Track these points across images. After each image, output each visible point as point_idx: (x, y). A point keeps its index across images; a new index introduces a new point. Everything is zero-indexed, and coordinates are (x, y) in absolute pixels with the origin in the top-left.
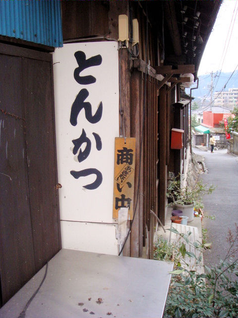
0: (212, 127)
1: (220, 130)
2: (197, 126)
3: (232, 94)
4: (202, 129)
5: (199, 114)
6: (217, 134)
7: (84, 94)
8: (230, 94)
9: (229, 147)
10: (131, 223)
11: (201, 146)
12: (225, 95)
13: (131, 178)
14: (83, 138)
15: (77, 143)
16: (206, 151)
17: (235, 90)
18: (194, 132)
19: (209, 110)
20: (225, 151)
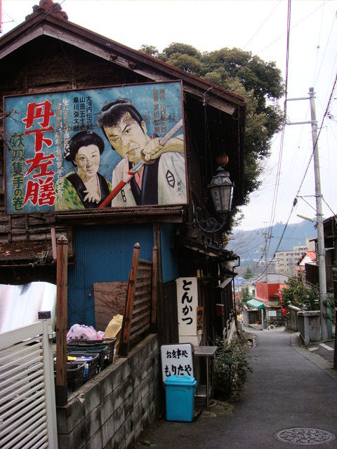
0: (267, 300)
1: (275, 304)
2: (251, 299)
3: (298, 255)
4: (255, 303)
5: (253, 285)
6: (272, 308)
7: (186, 293)
8: (295, 254)
9: (286, 324)
10: (202, 335)
11: (256, 325)
12: (289, 256)
13: (202, 320)
14: (186, 307)
15: (184, 309)
16: (262, 330)
17: (302, 249)
18: (246, 308)
19: (264, 280)
20: (283, 329)
